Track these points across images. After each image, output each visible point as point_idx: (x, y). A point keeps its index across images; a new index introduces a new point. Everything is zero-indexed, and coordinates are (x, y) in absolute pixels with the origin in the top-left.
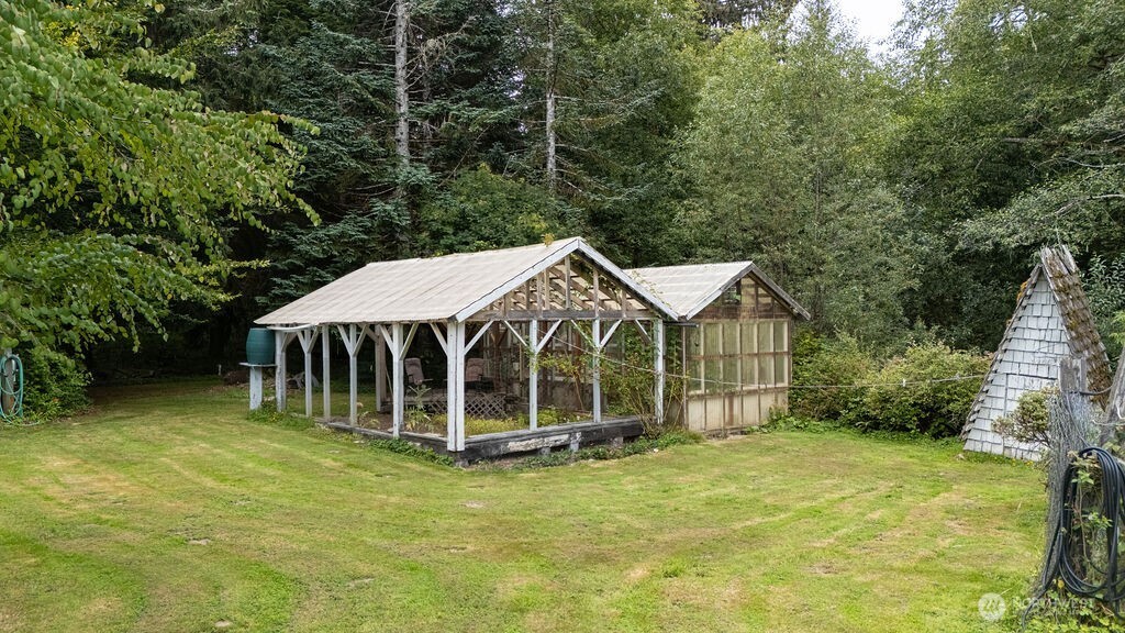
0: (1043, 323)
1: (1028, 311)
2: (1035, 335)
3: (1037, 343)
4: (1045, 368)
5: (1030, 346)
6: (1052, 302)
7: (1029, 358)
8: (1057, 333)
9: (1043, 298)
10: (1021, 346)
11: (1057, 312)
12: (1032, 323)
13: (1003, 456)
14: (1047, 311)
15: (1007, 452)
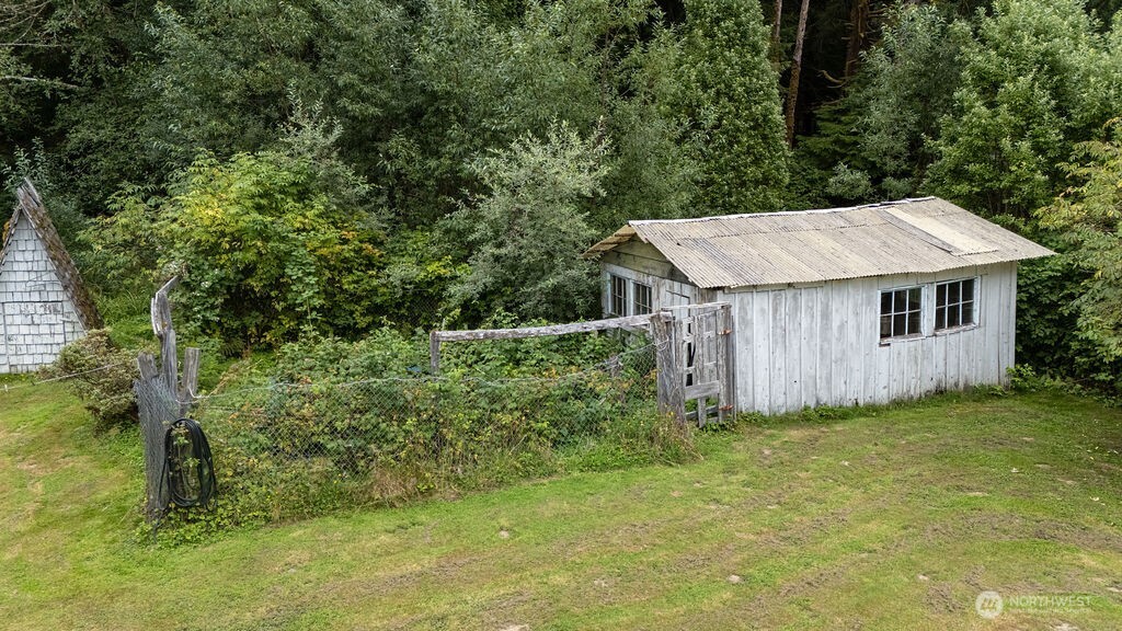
0: (29, 256)
1: (14, 247)
2: (23, 267)
3: (26, 274)
4: (37, 293)
5: (20, 277)
6: (35, 238)
7: (21, 287)
8: (42, 264)
9: (26, 235)
10: (13, 277)
11: (40, 246)
12: (19, 257)
13: (10, 374)
14: (31, 246)
15: (13, 369)
